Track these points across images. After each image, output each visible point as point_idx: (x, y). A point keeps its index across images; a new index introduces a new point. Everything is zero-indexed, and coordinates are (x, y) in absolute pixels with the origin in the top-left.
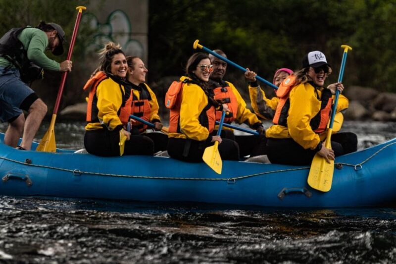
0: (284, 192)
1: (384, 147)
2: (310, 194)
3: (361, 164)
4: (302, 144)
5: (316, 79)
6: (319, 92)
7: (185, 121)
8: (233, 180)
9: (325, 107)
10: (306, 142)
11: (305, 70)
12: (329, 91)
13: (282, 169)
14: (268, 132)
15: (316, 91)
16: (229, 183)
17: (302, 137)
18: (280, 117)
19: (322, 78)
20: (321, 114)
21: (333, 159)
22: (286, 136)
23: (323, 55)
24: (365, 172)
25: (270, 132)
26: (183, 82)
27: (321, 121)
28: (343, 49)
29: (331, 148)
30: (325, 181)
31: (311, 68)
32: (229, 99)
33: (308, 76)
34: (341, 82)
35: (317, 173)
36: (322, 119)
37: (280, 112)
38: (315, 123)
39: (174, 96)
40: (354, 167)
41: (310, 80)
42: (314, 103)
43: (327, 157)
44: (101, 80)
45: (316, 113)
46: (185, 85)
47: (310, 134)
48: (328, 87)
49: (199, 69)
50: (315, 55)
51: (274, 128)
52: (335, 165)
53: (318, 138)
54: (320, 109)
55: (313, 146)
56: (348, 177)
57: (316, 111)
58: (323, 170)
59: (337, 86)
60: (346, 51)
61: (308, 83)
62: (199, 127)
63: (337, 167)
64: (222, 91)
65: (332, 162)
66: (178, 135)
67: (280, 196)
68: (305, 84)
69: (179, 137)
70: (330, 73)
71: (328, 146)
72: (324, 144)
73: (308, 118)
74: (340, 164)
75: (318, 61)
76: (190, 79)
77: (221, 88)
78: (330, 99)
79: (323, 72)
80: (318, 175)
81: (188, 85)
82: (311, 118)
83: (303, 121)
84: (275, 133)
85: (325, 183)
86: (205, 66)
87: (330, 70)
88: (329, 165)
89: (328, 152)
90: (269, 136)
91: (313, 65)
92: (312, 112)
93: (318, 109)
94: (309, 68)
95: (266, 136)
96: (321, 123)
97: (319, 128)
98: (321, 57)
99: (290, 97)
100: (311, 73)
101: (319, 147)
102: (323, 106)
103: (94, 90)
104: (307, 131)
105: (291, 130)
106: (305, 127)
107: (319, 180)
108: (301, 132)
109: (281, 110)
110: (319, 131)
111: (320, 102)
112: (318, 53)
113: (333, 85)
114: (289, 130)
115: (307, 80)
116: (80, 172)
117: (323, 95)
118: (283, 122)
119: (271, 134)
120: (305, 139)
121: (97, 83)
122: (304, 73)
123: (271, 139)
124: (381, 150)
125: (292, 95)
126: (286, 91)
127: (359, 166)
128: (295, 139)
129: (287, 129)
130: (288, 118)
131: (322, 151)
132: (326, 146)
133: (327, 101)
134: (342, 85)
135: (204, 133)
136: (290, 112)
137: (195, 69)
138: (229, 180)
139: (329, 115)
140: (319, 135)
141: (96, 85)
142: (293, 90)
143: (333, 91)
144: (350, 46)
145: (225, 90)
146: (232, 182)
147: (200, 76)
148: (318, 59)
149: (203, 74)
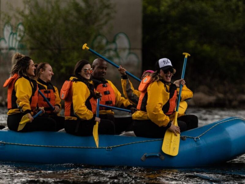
0: (145, 156)
1: (216, 125)
2: (163, 157)
3: (199, 136)
4: (157, 124)
5: (165, 77)
6: (168, 86)
7: (77, 107)
8: (110, 148)
9: (172, 97)
10: (160, 122)
11: (157, 72)
12: (175, 85)
13: (144, 140)
14: (134, 115)
15: (165, 86)
16: (107, 150)
17: (157, 118)
18: (141, 106)
19: (169, 76)
20: (170, 102)
21: (179, 133)
22: (146, 118)
23: (169, 61)
24: (202, 142)
25: (135, 116)
26: (72, 81)
27: (170, 106)
28: (184, 56)
29: (177, 125)
30: (174, 148)
31: (161, 70)
32: (109, 91)
33: (159, 76)
34: (183, 79)
35: (168, 143)
36: (170, 105)
37: (141, 102)
38: (166, 108)
39: (66, 91)
40: (194, 138)
41: (161, 78)
42: (165, 95)
43: (175, 132)
44: (16, 79)
45: (166, 102)
46: (74, 83)
47: (162, 116)
48: (174, 83)
49: (83, 71)
50: (164, 61)
51: (138, 113)
52: (180, 137)
53: (168, 119)
54: (169, 98)
55: (165, 124)
56: (190, 146)
57: (166, 100)
58: (172, 141)
59: (180, 82)
60: (186, 57)
61: (159, 81)
62: (86, 110)
63: (182, 139)
64: (104, 86)
65: (179, 135)
66: (71, 118)
67: (143, 159)
68: (157, 81)
69: (72, 119)
70: (175, 73)
71: (175, 124)
72: (172, 123)
73: (160, 105)
74: (185, 137)
75: (166, 65)
76: (76, 78)
77: (103, 84)
78: (176, 91)
79: (170, 72)
80: (169, 144)
81: (76, 82)
82: (163, 105)
83: (157, 107)
84: (138, 116)
85: (174, 150)
86: (87, 69)
87: (175, 71)
88: (176, 137)
89: (176, 129)
90: (135, 119)
91: (163, 68)
92: (164, 101)
93: (167, 98)
94: (160, 71)
95: (133, 119)
96: (170, 108)
97: (169, 111)
98: (168, 62)
99: (148, 91)
100: (162, 73)
101: (169, 125)
102: (171, 96)
103: (13, 86)
104: (160, 114)
105: (149, 114)
106: (159, 111)
107: (170, 148)
108: (156, 115)
109: (142, 100)
110: (169, 114)
111: (169, 94)
112: (165, 59)
113: (178, 81)
114: (148, 114)
115: (159, 79)
116: (4, 142)
117: (170, 89)
118: (144, 109)
119: (136, 117)
120: (159, 120)
121: (14, 81)
122: (157, 74)
123: (136, 120)
124: (213, 127)
125: (149, 90)
126: (145, 87)
127: (198, 138)
128: (152, 120)
129: (147, 113)
130: (147, 106)
131: (172, 127)
132: (174, 123)
133: (174, 92)
134: (184, 81)
135: (90, 115)
136: (148, 102)
137: (80, 71)
138: (107, 148)
139: (176, 102)
140: (169, 116)
141: (13, 83)
142: (149, 86)
143: (177, 85)
144: (189, 53)
145: (106, 85)
146: (109, 149)
147: (84, 77)
148: (166, 64)
149: (86, 74)
